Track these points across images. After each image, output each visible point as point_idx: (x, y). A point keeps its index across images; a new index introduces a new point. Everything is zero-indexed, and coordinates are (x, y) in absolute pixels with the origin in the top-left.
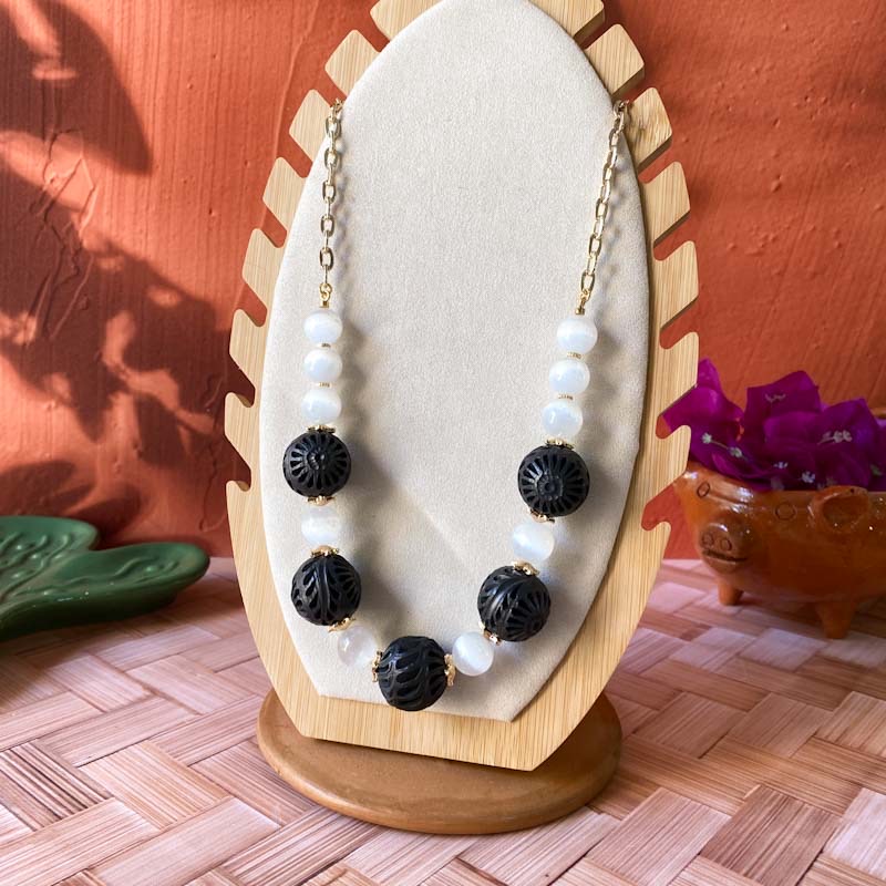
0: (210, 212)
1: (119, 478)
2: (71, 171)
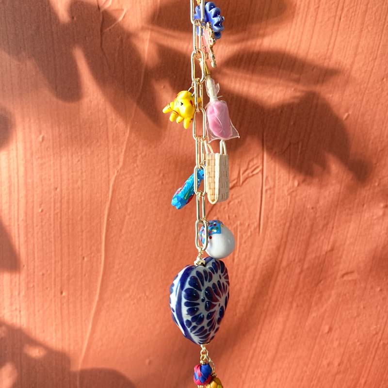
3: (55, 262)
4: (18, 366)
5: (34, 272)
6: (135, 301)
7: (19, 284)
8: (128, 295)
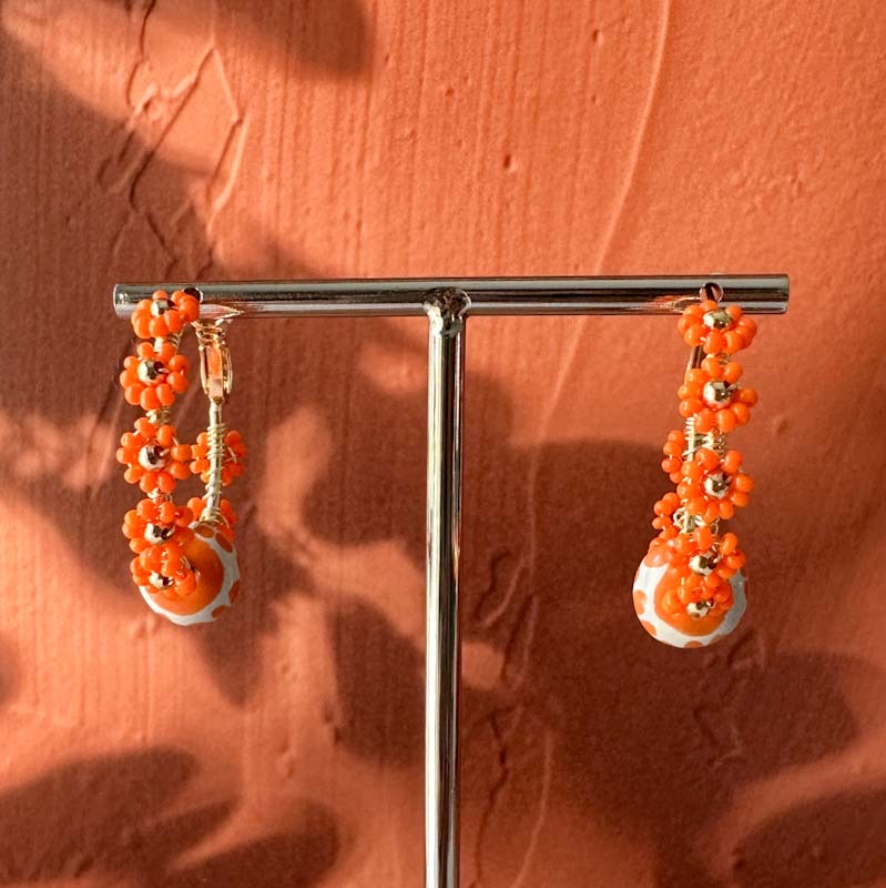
0: (507, 162)
1: (293, 789)
2: (189, 79)
3: (496, 46)
4: (338, 423)
5: (421, 81)
6: (758, 199)
7: (365, 126)
8: (735, 178)
